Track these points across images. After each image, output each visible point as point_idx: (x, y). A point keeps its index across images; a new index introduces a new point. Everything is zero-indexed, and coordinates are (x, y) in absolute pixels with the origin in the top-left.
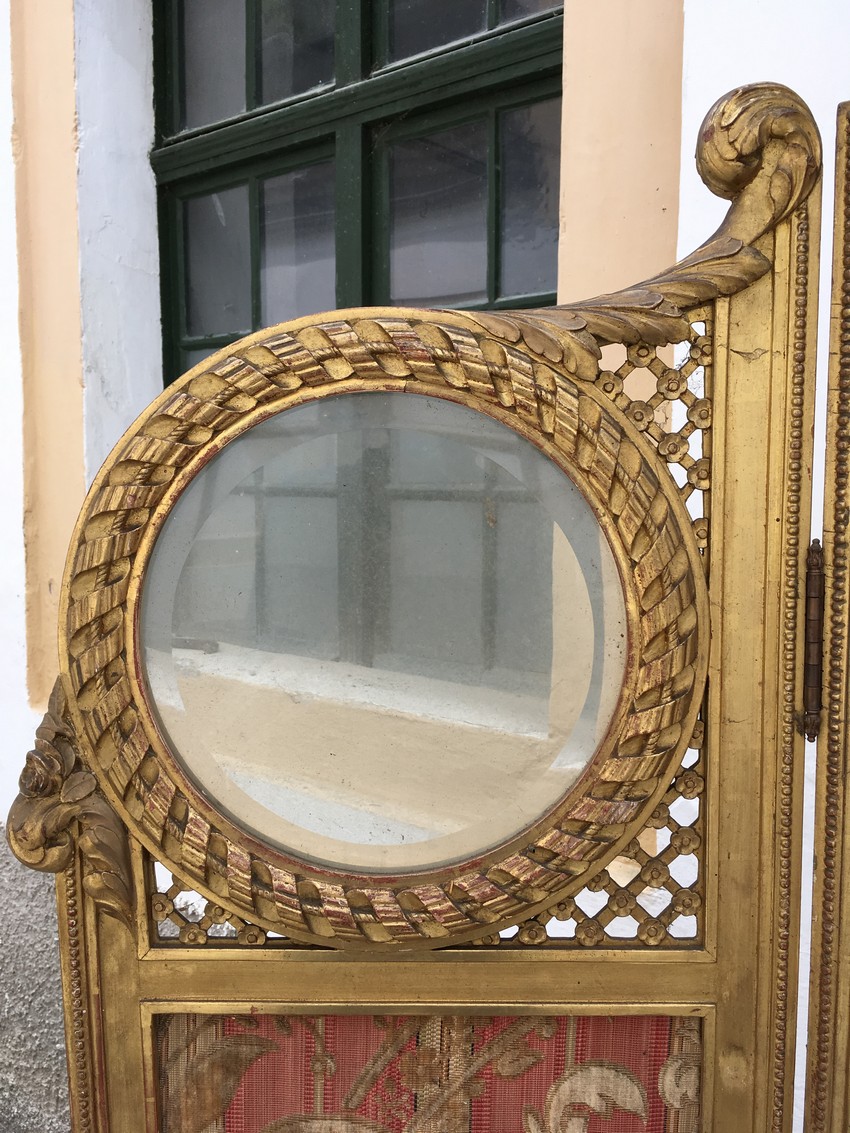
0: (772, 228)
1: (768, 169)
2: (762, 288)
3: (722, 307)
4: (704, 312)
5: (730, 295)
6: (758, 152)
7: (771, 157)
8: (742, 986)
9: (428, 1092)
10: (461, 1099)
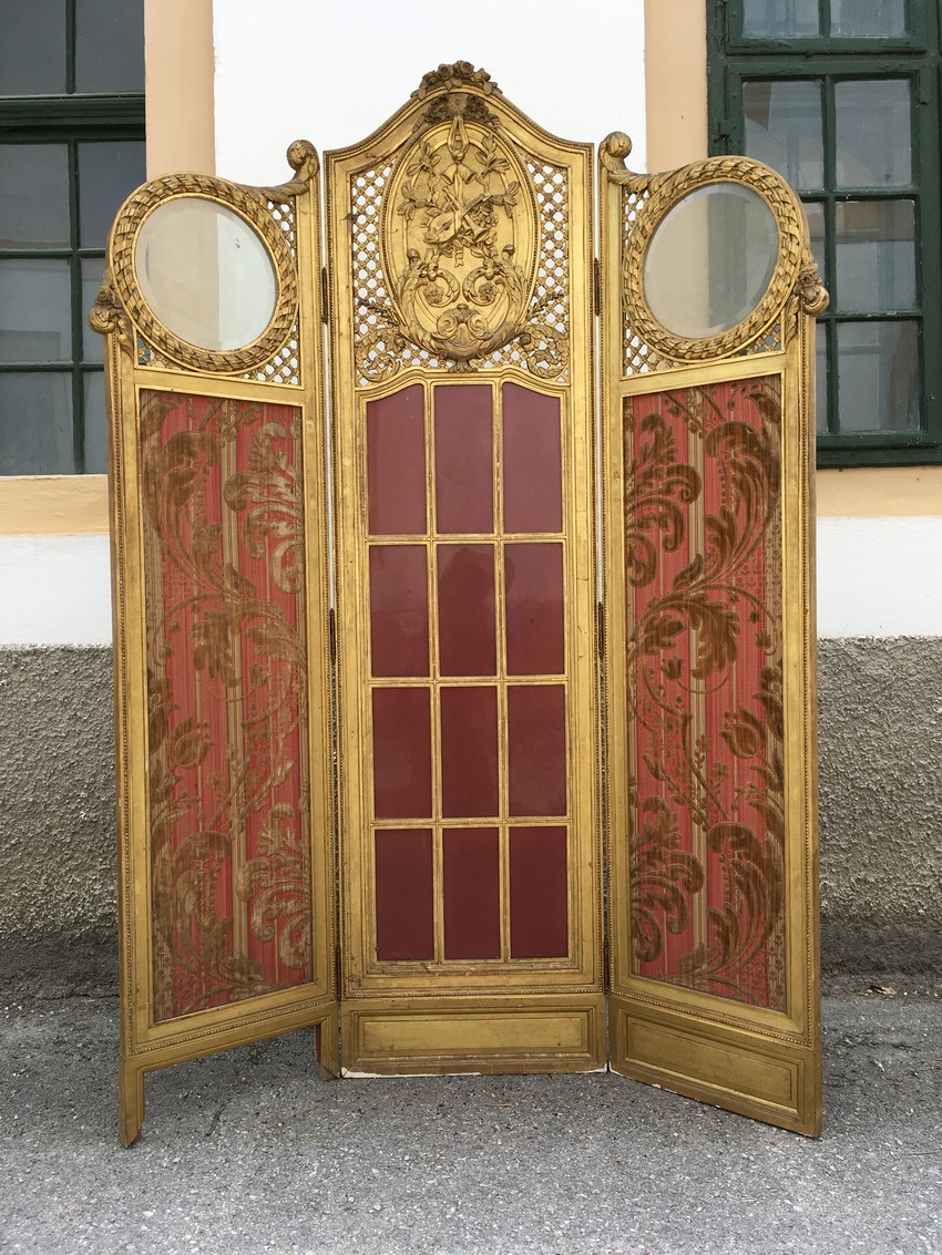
0: (308, 180)
1: (306, 163)
3: (297, 197)
4: (293, 199)
5: (299, 195)
6: (304, 158)
7: (308, 159)
8: (311, 399)
9: (224, 427)
10: (234, 429)
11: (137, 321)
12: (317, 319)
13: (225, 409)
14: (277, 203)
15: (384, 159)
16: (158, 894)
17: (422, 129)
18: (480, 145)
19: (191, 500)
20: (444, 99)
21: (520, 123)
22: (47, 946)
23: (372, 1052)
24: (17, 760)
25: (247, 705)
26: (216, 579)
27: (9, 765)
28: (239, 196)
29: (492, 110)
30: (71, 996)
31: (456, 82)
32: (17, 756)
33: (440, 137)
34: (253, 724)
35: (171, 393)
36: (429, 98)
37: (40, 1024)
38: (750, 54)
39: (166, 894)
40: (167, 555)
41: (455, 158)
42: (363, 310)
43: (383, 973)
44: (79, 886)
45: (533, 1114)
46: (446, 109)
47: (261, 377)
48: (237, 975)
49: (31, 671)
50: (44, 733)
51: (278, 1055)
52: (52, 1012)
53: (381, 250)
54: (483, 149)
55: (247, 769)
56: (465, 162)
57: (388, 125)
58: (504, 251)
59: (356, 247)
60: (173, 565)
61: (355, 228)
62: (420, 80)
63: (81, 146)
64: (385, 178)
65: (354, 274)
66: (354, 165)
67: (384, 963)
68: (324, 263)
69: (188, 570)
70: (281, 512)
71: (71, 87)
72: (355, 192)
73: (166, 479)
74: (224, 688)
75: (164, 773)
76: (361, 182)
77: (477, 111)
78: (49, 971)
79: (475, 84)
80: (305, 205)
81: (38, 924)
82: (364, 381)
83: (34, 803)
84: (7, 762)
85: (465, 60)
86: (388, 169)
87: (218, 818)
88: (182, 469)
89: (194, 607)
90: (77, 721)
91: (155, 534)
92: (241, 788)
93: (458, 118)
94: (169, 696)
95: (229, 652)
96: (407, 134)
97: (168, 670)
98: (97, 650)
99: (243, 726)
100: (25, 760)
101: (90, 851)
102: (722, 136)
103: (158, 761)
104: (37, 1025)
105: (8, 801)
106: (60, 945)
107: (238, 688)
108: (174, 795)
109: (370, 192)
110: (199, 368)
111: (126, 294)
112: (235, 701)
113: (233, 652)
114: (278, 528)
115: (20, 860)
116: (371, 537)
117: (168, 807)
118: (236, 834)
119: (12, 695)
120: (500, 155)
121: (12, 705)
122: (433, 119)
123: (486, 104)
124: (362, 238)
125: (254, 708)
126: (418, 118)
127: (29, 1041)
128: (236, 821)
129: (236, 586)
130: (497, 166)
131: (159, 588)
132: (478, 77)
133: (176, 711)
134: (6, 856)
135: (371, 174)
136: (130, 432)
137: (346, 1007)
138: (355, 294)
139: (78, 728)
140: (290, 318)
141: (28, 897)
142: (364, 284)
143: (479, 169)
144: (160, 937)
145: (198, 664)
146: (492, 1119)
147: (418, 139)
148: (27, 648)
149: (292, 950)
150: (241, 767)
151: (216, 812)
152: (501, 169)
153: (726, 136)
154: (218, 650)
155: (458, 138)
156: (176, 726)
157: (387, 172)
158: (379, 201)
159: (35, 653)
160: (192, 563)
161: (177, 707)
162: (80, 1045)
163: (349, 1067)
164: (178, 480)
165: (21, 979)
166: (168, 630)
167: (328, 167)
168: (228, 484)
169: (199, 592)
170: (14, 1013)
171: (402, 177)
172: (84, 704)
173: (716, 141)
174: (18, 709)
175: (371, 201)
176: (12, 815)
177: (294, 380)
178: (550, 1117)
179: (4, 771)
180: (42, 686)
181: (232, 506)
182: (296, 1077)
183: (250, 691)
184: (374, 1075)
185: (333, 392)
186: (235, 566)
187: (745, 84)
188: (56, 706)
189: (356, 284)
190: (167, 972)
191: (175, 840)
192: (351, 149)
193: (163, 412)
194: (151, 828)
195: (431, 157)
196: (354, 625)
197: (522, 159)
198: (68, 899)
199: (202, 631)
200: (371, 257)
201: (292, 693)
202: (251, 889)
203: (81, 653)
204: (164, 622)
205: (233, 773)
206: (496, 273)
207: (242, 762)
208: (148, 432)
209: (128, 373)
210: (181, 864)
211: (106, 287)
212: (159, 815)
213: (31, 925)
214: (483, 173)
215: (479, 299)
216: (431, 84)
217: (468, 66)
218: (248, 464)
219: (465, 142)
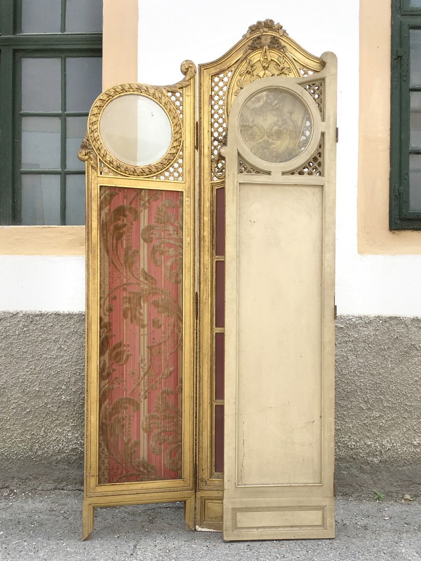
0: (190, 79)
1: (189, 71)
2: (189, 87)
3: (184, 88)
4: (182, 89)
5: (185, 87)
6: (188, 69)
7: (190, 69)
8: (189, 187)
9: (142, 203)
10: (147, 204)
11: (99, 154)
12: (192, 147)
13: (143, 193)
14: (173, 93)
15: (228, 68)
16: (103, 424)
17: (248, 53)
18: (277, 61)
19: (124, 237)
20: (259, 38)
21: (297, 49)
22: (44, 464)
23: (211, 519)
24: (31, 369)
25: (150, 338)
26: (136, 275)
27: (27, 372)
28: (152, 91)
29: (283, 43)
30: (55, 489)
31: (265, 30)
32: (31, 367)
33: (256, 57)
34: (153, 347)
35: (116, 187)
36: (252, 37)
37: (41, 502)
38: (413, 15)
39: (106, 423)
40: (112, 263)
41: (264, 67)
42: (216, 143)
43: (218, 478)
44: (61, 434)
45: (296, 551)
46: (260, 43)
47: (162, 178)
48: (142, 469)
49: (39, 324)
50: (45, 356)
51: (163, 519)
52: (46, 497)
53: (226, 113)
54: (278, 62)
55: (149, 368)
56: (269, 69)
57: (231, 51)
58: (288, 113)
59: (213, 112)
60: (114, 268)
61: (213, 102)
62: (247, 29)
63: (68, 60)
64: (229, 78)
65: (212, 125)
66: (213, 71)
67: (219, 473)
68: (197, 119)
69: (121, 271)
70: (171, 244)
71: (63, 29)
72: (213, 84)
73: (112, 227)
74: (138, 328)
75: (107, 366)
76: (216, 79)
77: (275, 44)
78: (45, 476)
79: (275, 30)
80: (188, 92)
81: (40, 453)
82: (215, 179)
83: (39, 391)
84: (26, 370)
85: (270, 19)
86: (230, 73)
87: (133, 391)
88: (120, 223)
89: (124, 288)
90: (61, 350)
91: (106, 254)
92: (146, 378)
93: (266, 47)
94: (110, 330)
95: (142, 311)
96: (240, 55)
97: (110, 318)
98: (72, 315)
99: (148, 347)
100: (35, 369)
101: (67, 416)
102: (399, 57)
103: (104, 361)
104: (39, 502)
105: (26, 390)
106: (50, 463)
107: (146, 329)
108: (112, 376)
109: (221, 84)
110: (129, 174)
111: (95, 142)
112: (144, 335)
113: (144, 311)
114: (169, 251)
115: (32, 420)
116: (217, 256)
117: (109, 382)
118: (142, 399)
119: (29, 336)
120: (286, 65)
121: (29, 341)
122: (253, 48)
123: (280, 40)
124: (216, 107)
125: (154, 339)
126: (246, 47)
127: (37, 510)
128: (142, 393)
129: (146, 279)
130: (285, 71)
131: (107, 279)
132: (277, 27)
133: (114, 338)
134: (24, 418)
135: (221, 76)
136: (95, 206)
137: (199, 494)
138: (212, 135)
139: (62, 354)
140: (178, 148)
141: (35, 439)
142: (216, 130)
143: (277, 72)
144: (103, 444)
145: (125, 316)
146: (275, 552)
147: (246, 58)
148: (37, 312)
149: (171, 461)
150: (146, 367)
151: (133, 388)
152: (287, 72)
153: (401, 57)
154: (136, 309)
155: (265, 57)
156: (113, 345)
157: (230, 74)
158: (225, 89)
159: (41, 315)
160: (123, 267)
161: (114, 336)
162: (62, 512)
163: (200, 525)
164: (117, 228)
165: (30, 480)
166: (111, 298)
167: (200, 72)
168: (144, 230)
169: (127, 281)
170: (27, 497)
171: (237, 77)
172: (65, 342)
173: (395, 59)
174: (32, 344)
175: (221, 89)
176: (28, 397)
177: (180, 178)
178: (305, 553)
179: (24, 375)
180: (45, 332)
181: (145, 240)
182: (173, 530)
183: (152, 331)
184: (212, 530)
185: (200, 183)
186: (146, 270)
187: (411, 30)
188: (51, 342)
189: (213, 130)
190: (106, 461)
191: (112, 399)
192: (212, 63)
193: (112, 196)
194: (100, 393)
195: (252, 67)
196: (207, 301)
197: (298, 68)
198: (55, 440)
199: (128, 300)
200: (220, 117)
201: (174, 333)
202: (150, 428)
203: (64, 315)
204: (109, 295)
205: (141, 370)
206: (283, 124)
207: (147, 365)
208: (104, 206)
209: (95, 179)
210: (114, 410)
211: (85, 140)
212: (104, 386)
213: (36, 453)
214: (278, 75)
215: (274, 137)
216: (253, 31)
217: (271, 21)
218: (154, 220)
219: (269, 59)
